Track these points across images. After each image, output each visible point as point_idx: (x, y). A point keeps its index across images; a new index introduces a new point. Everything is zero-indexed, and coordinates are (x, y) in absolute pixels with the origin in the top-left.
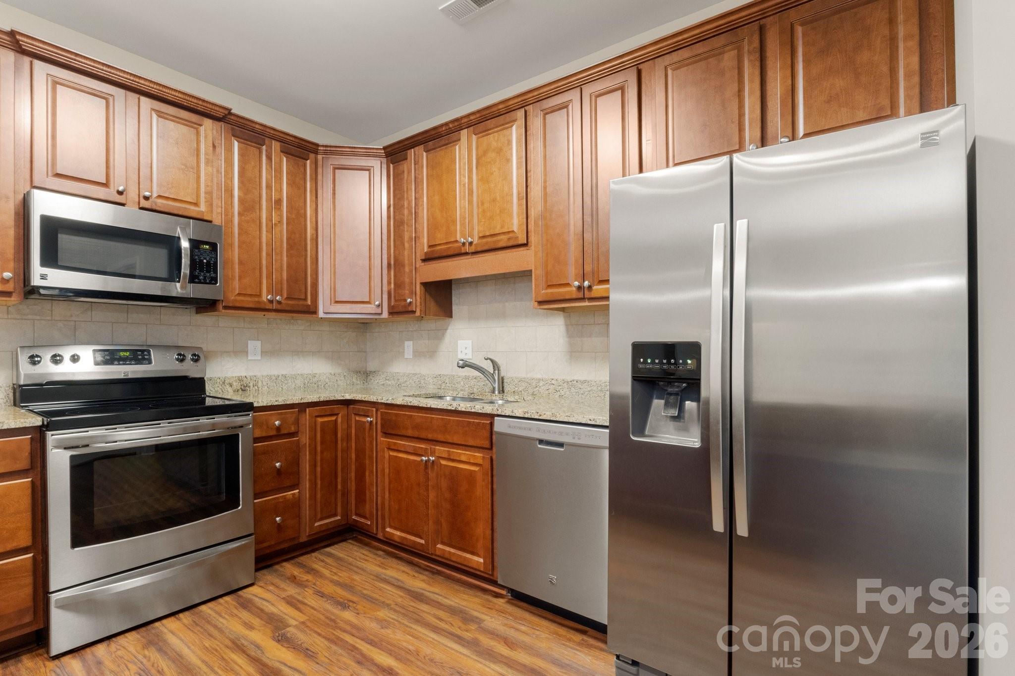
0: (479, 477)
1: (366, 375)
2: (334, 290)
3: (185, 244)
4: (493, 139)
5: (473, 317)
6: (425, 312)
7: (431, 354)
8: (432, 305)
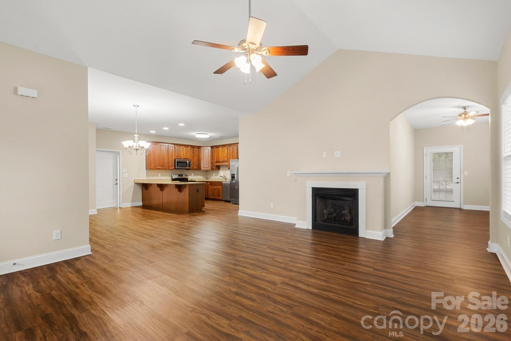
0: (221, 188)
1: (207, 178)
2: (203, 166)
3: (188, 162)
4: (224, 148)
5: (223, 170)
6: (216, 170)
7: (217, 175)
8: (217, 168)
